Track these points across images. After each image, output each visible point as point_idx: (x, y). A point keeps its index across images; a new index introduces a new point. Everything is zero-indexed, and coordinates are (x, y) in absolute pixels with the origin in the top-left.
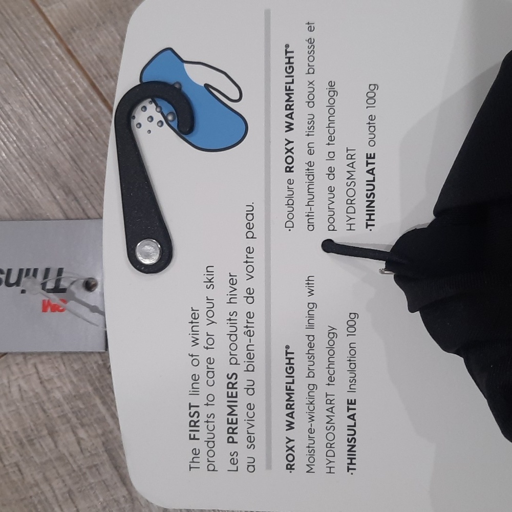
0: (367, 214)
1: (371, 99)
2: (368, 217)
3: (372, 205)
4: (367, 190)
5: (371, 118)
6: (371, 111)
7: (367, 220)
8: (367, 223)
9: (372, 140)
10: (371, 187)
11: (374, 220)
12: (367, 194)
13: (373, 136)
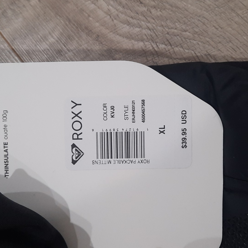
0: (5, 171)
1: (5, 117)
2: (5, 172)
3: (7, 166)
4: (5, 159)
5: (5, 126)
6: (5, 123)
7: (5, 173)
8: (5, 175)
9: (6, 136)
10: (6, 158)
11: (8, 173)
12: (5, 161)
13: (6, 134)
